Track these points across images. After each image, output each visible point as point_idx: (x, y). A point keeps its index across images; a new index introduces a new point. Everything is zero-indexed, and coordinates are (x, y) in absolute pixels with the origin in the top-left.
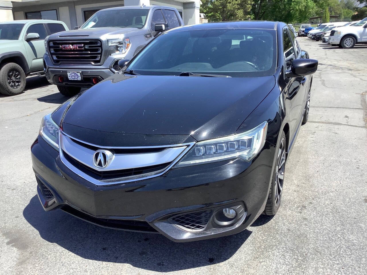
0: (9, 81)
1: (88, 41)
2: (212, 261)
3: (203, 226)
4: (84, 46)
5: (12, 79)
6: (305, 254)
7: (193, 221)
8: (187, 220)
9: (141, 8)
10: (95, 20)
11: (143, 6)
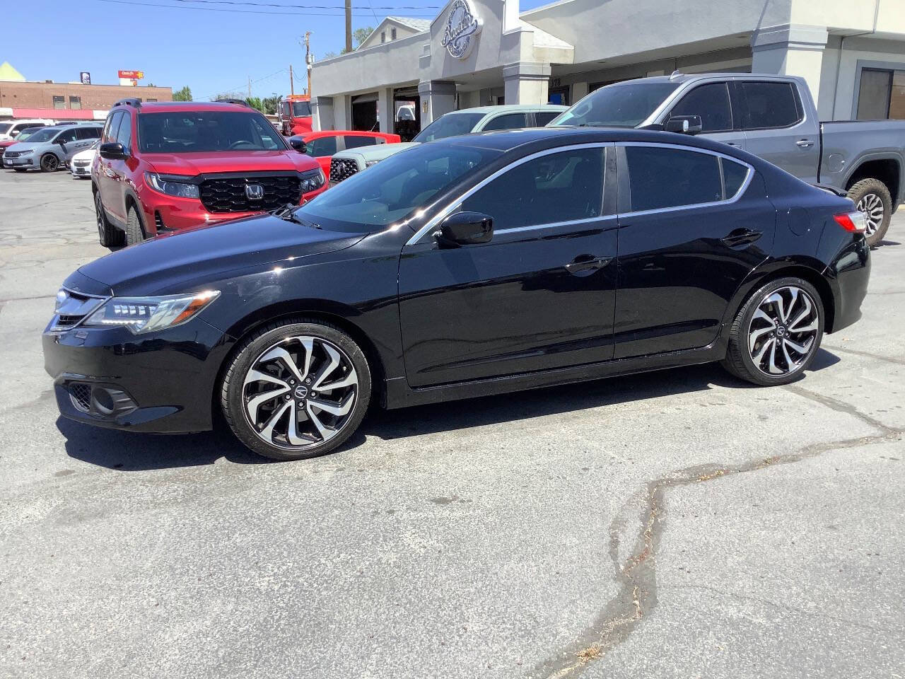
2: (117, 466)
3: (88, 405)
10: (586, 107)
11: (675, 76)
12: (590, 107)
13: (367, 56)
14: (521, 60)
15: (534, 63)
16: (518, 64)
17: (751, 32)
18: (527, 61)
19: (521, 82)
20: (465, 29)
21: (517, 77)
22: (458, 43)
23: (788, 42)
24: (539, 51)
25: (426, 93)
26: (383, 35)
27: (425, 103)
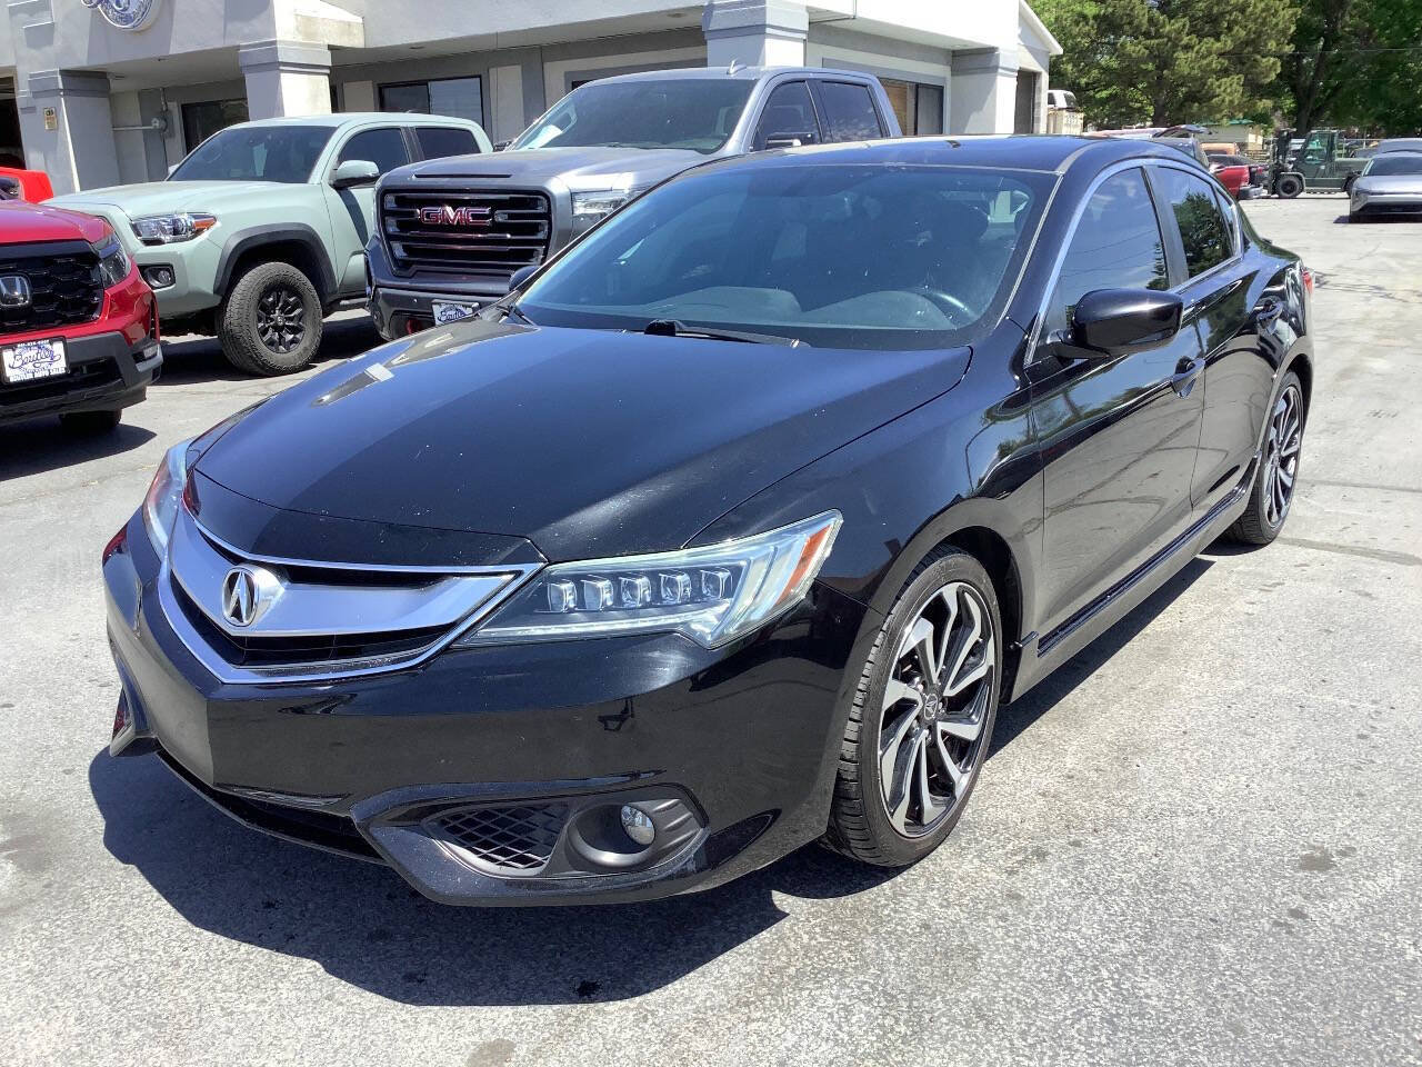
0: (261, 325)
1: (507, 197)
2: (587, 992)
3: (540, 859)
4: (491, 215)
5: (272, 320)
6: (927, 1017)
7: (503, 838)
8: (486, 830)
9: (727, 77)
10: (567, 119)
11: (736, 68)
12: (574, 117)
14: (279, 37)
15: (301, 44)
16: (274, 43)
17: (699, 8)
18: (289, 38)
19: (282, 75)
21: (272, 65)
23: (764, 26)
24: (307, 23)
25: (52, 93)
27: (50, 113)
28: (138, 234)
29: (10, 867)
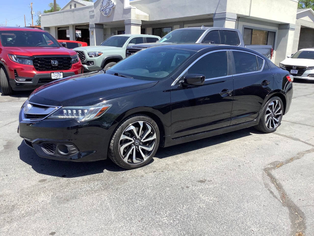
3: (54, 152)
10: (170, 37)
11: (203, 27)
12: (171, 36)
13: (65, 13)
14: (132, 18)
15: (136, 20)
16: (131, 19)
17: (213, 14)
18: (134, 19)
19: (132, 26)
20: (109, 6)
21: (130, 24)
22: (106, 10)
23: (226, 18)
24: (137, 16)
25: (93, 28)
26: (71, 6)
27: (92, 32)
28: (89, 55)
29: (3, 148)
